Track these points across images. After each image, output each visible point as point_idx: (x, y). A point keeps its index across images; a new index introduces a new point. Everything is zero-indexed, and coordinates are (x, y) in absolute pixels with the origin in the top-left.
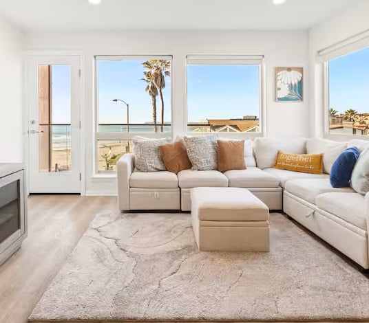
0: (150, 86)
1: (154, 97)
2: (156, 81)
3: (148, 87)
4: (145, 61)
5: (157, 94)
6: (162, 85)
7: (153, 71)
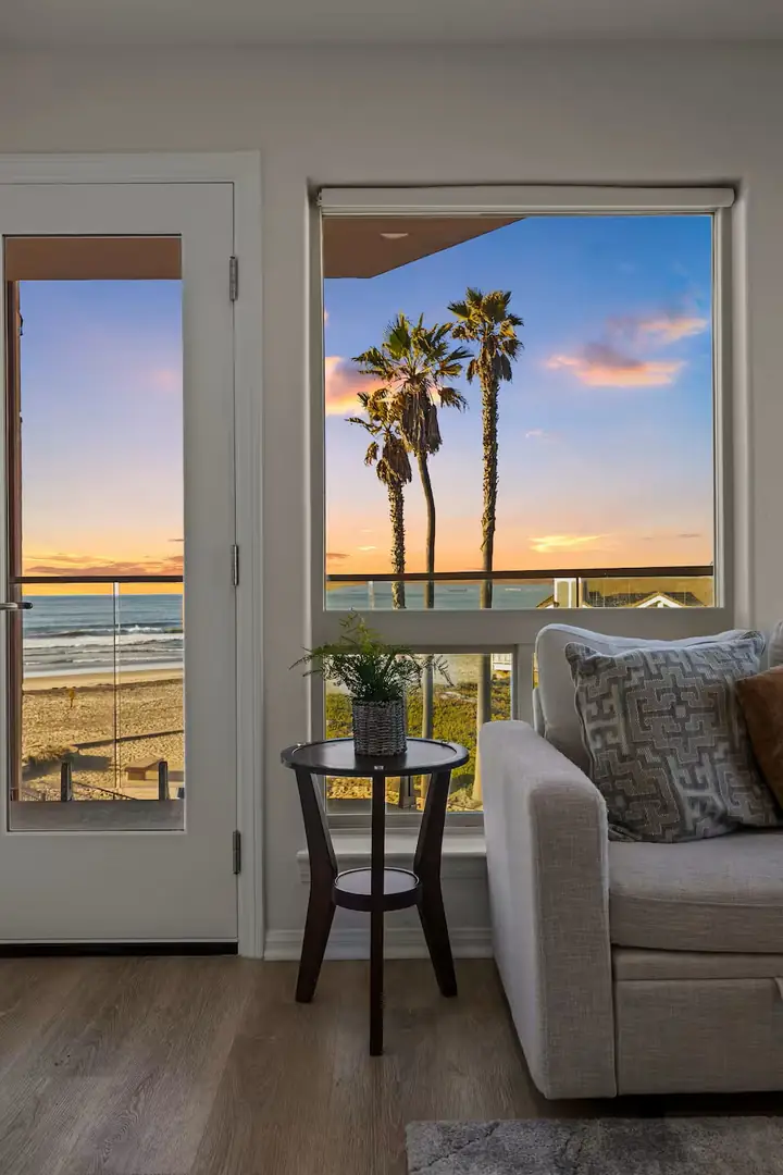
0: (382, 444)
1: (396, 488)
2: (406, 426)
3: (374, 448)
4: (365, 349)
5: (407, 475)
6: (430, 441)
7: (395, 388)
